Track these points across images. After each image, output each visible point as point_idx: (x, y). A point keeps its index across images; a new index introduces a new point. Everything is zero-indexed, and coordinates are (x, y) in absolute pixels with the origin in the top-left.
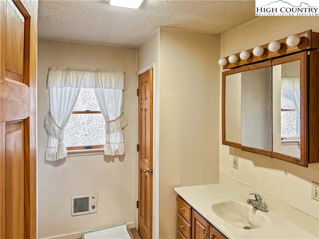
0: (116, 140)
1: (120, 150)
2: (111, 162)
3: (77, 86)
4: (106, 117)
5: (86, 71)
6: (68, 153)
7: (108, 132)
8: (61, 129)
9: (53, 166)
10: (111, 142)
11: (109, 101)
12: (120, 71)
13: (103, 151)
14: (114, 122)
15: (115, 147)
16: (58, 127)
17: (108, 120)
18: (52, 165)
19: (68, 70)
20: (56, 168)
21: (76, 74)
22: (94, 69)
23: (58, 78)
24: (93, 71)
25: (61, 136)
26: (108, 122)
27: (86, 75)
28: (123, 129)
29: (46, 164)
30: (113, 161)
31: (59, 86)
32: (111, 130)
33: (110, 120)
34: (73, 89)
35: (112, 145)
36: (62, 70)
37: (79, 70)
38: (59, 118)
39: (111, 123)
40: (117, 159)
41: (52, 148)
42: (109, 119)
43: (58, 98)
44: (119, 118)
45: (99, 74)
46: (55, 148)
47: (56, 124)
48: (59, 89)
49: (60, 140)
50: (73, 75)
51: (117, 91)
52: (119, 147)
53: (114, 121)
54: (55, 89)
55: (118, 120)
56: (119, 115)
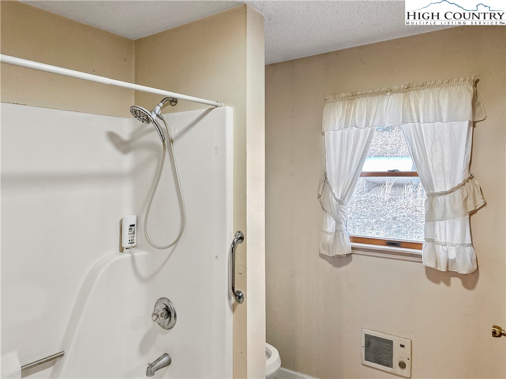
0: (452, 238)
1: (459, 261)
2: (442, 284)
3: (367, 125)
4: (428, 185)
5: (384, 93)
6: (353, 248)
7: (430, 218)
8: (340, 202)
9: (332, 265)
10: (438, 239)
11: (433, 149)
12: (461, 79)
13: (420, 256)
14: (447, 197)
15: (447, 252)
16: (336, 199)
17: (431, 191)
18: (330, 263)
19: (354, 96)
20: (335, 269)
21: (368, 101)
22: (402, 86)
23: (336, 115)
24: (399, 91)
25: (339, 215)
26: (432, 196)
27: (385, 102)
28: (472, 214)
29: (321, 259)
30: (448, 284)
31: (338, 129)
32: (438, 213)
33: (436, 191)
34: (362, 130)
35: (441, 247)
36: (343, 99)
37: (373, 94)
38: (338, 184)
39: (439, 198)
40: (456, 282)
41: (327, 233)
42: (433, 188)
43: (337, 150)
44: (458, 187)
45: (412, 95)
46: (331, 234)
47: (333, 194)
48: (339, 133)
49: (338, 223)
50: (361, 106)
51: (456, 125)
52: (457, 254)
53: (446, 193)
54: (332, 135)
55: (458, 193)
56: (459, 181)
